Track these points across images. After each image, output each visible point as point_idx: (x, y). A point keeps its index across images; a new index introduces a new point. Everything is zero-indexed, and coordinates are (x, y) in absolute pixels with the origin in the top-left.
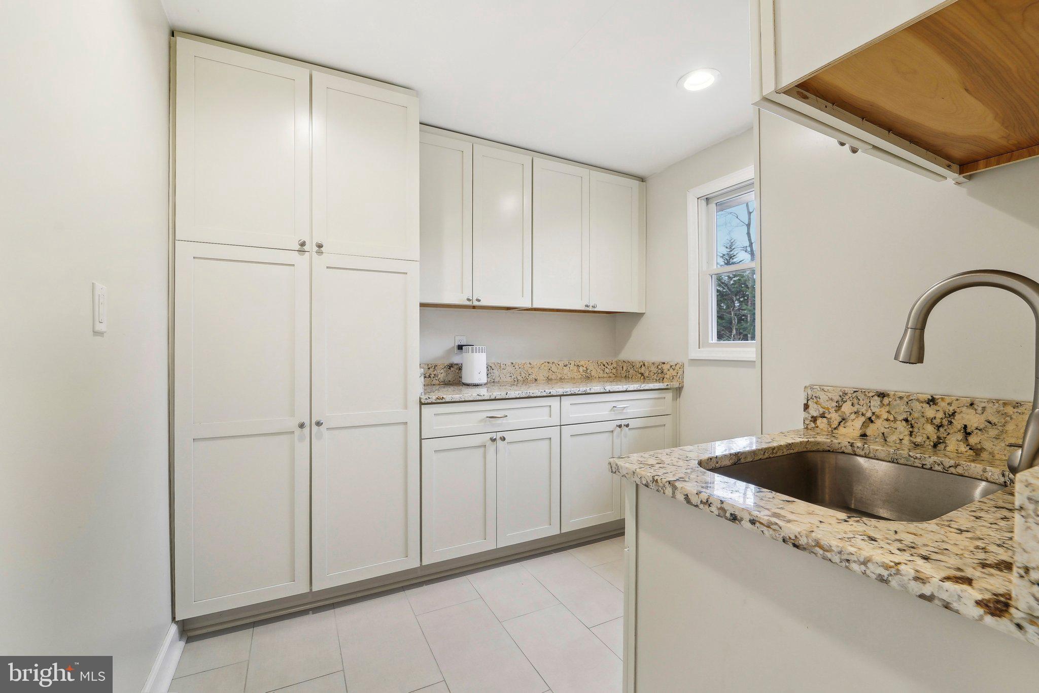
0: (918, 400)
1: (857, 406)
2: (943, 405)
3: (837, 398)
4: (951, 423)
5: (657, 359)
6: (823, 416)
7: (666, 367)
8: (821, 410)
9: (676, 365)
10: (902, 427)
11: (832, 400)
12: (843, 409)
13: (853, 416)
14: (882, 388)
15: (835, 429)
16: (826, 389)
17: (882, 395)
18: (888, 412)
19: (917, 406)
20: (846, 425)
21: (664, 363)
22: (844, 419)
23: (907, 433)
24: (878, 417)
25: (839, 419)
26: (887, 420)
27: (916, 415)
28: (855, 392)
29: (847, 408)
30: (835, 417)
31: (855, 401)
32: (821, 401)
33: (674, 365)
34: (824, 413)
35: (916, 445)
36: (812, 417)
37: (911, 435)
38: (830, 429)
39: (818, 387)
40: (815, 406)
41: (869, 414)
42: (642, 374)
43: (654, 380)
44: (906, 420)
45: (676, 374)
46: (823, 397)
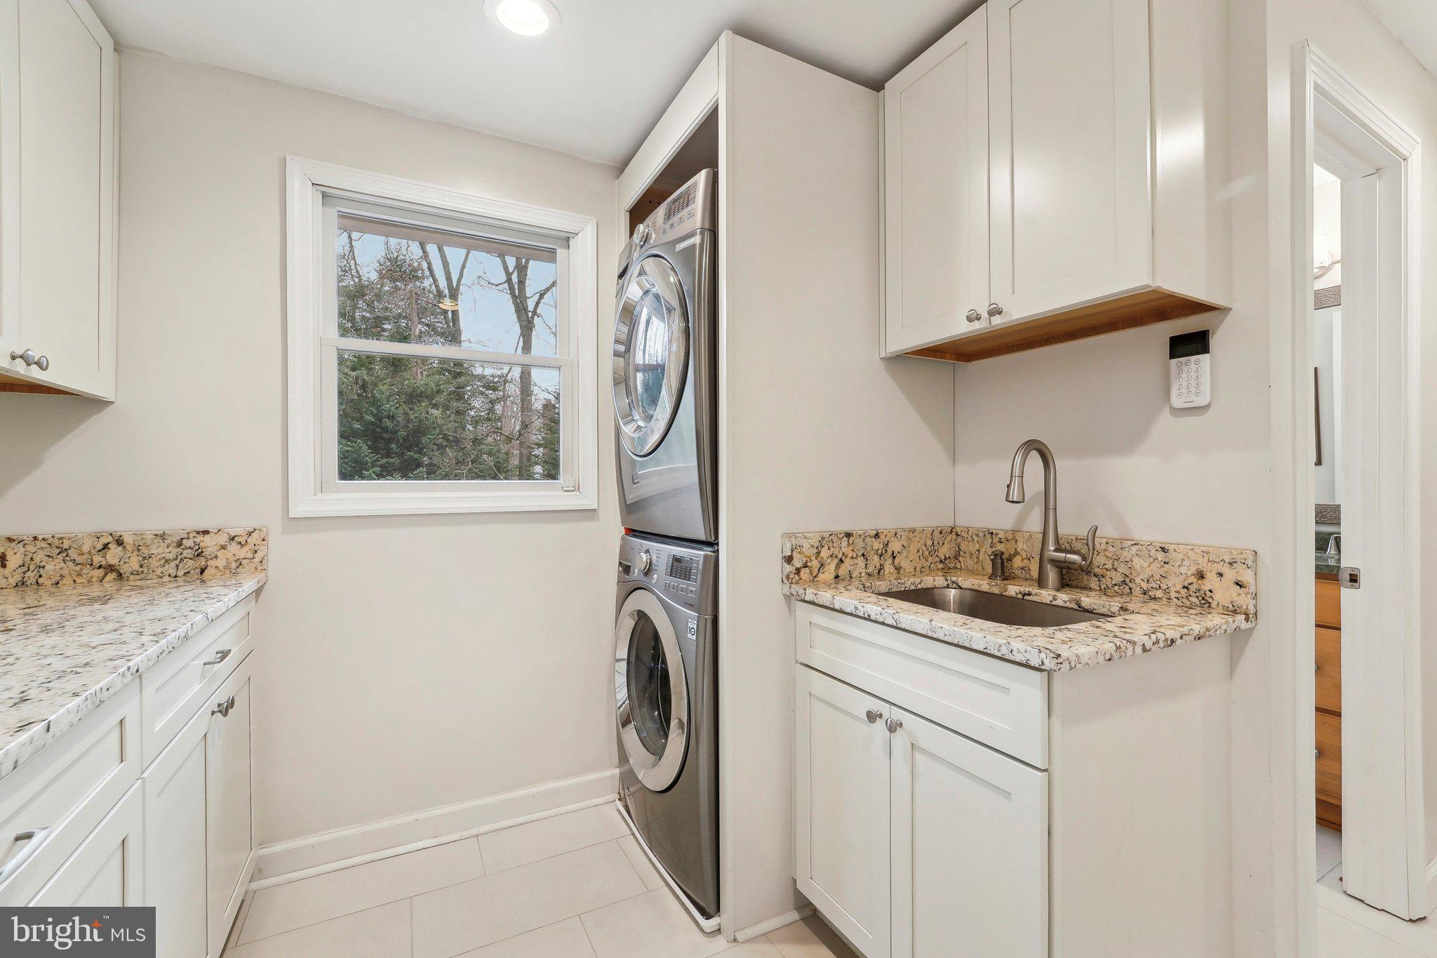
0: (869, 536)
1: (832, 549)
2: (882, 536)
3: (817, 544)
4: (886, 550)
5: (181, 521)
6: (805, 566)
7: (207, 541)
8: (804, 559)
9: (250, 534)
10: (861, 561)
11: (813, 546)
12: (822, 555)
13: (829, 560)
14: (848, 529)
15: (816, 577)
16: (808, 535)
17: (848, 535)
18: (853, 550)
19: (869, 540)
20: (824, 569)
21: (206, 532)
22: (822, 565)
23: (864, 566)
24: (846, 557)
25: (818, 565)
26: (852, 558)
27: (869, 549)
28: (830, 535)
29: (825, 553)
30: (815, 564)
31: (831, 544)
32: (804, 550)
33: (243, 533)
34: (806, 563)
35: (869, 575)
36: (797, 569)
37: (866, 568)
38: (812, 578)
39: (801, 535)
40: (799, 556)
41: (840, 556)
42: (110, 568)
43: (166, 579)
44: (863, 555)
45: (250, 555)
46: (806, 545)
